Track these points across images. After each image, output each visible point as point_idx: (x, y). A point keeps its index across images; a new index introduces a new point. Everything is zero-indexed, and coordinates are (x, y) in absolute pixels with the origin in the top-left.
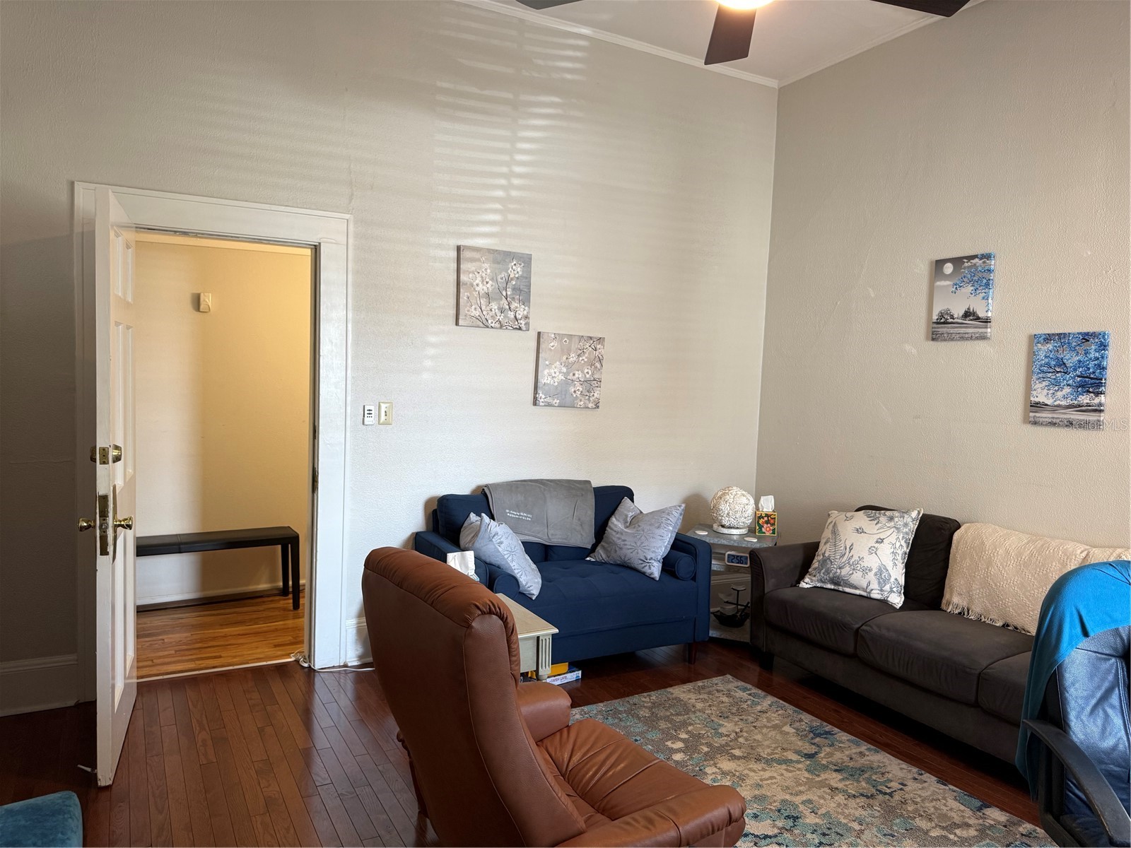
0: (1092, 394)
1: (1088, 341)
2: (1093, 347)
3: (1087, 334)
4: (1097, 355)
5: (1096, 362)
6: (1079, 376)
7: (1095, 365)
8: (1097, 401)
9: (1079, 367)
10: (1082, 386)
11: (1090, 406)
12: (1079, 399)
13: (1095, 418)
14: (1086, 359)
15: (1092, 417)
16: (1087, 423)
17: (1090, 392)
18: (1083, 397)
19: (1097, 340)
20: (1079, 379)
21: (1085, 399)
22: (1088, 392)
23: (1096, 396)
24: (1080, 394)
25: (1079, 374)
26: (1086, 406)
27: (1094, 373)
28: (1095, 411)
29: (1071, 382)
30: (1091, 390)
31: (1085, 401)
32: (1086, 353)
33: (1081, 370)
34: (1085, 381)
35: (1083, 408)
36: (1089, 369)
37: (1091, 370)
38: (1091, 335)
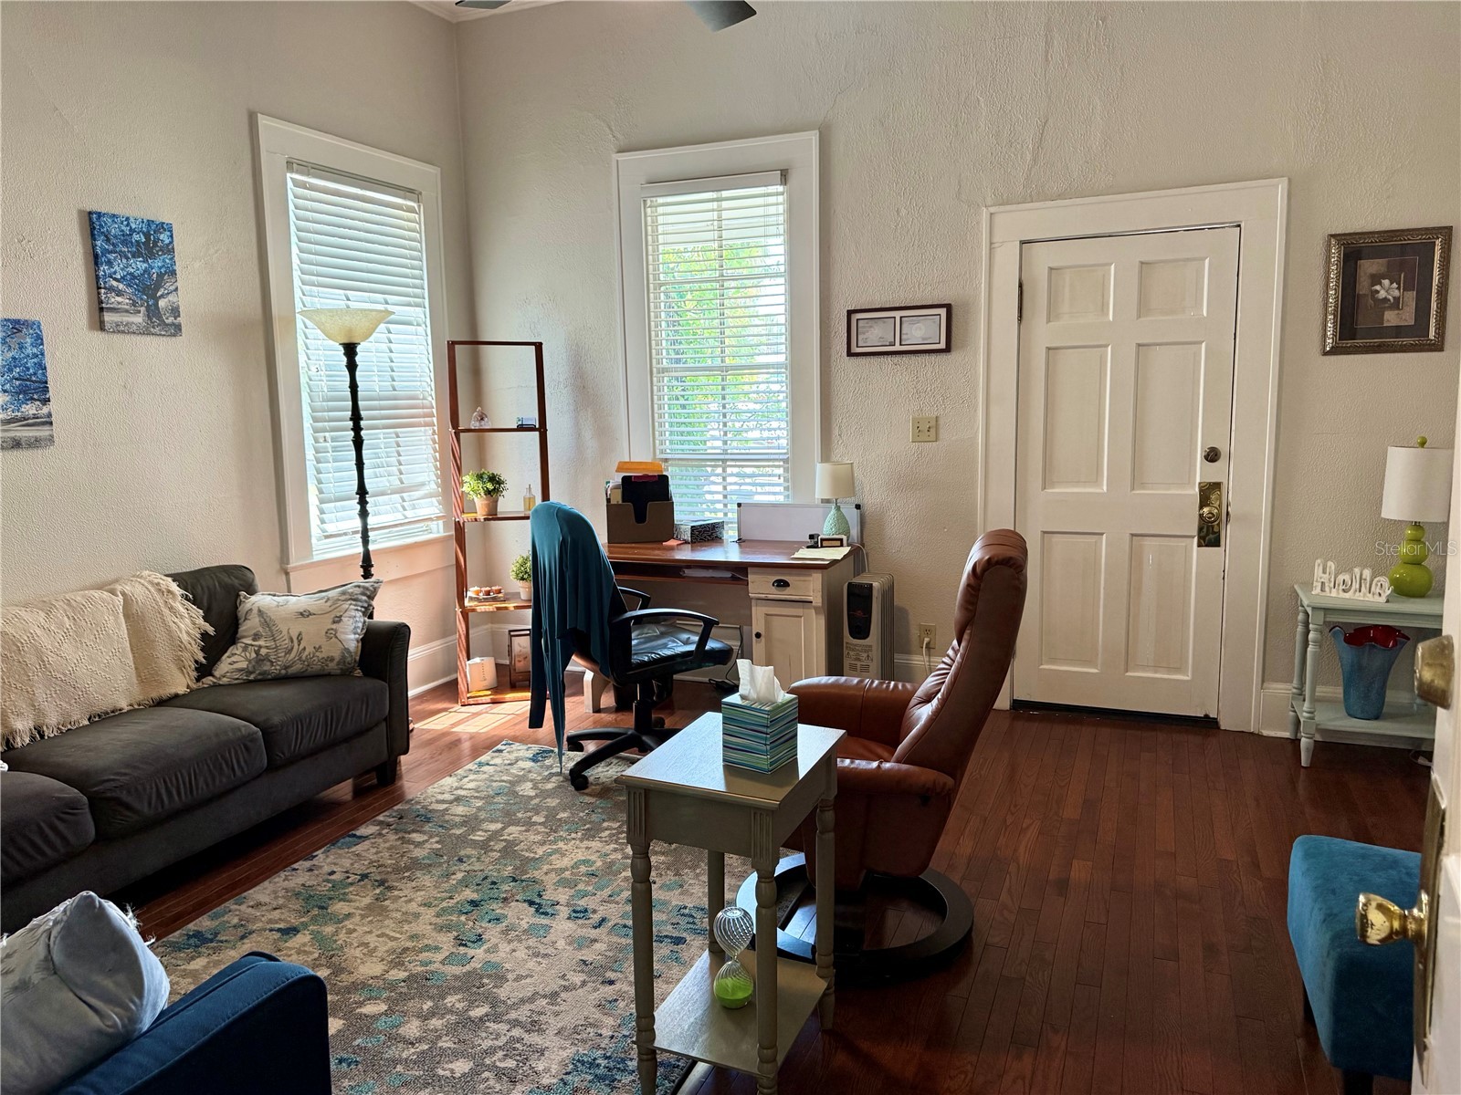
0: (38, 403)
1: (21, 331)
2: (28, 340)
3: (17, 322)
4: (35, 350)
5: (35, 360)
6: (16, 379)
7: (35, 364)
8: (45, 410)
9: (15, 367)
10: (25, 393)
11: (37, 418)
12: (23, 410)
13: (47, 433)
14: (22, 355)
15: (42, 432)
16: (37, 440)
17: (36, 400)
18: (28, 407)
19: (31, 331)
20: (18, 383)
21: (30, 409)
22: (32, 399)
23: (44, 405)
24: (23, 403)
25: (17, 376)
26: (34, 418)
27: (35, 374)
28: (43, 424)
29: (7, 387)
30: (35, 397)
31: (31, 412)
32: (21, 347)
33: (18, 370)
34: (26, 386)
35: (30, 421)
36: (28, 369)
37: (31, 371)
38: (23, 324)
